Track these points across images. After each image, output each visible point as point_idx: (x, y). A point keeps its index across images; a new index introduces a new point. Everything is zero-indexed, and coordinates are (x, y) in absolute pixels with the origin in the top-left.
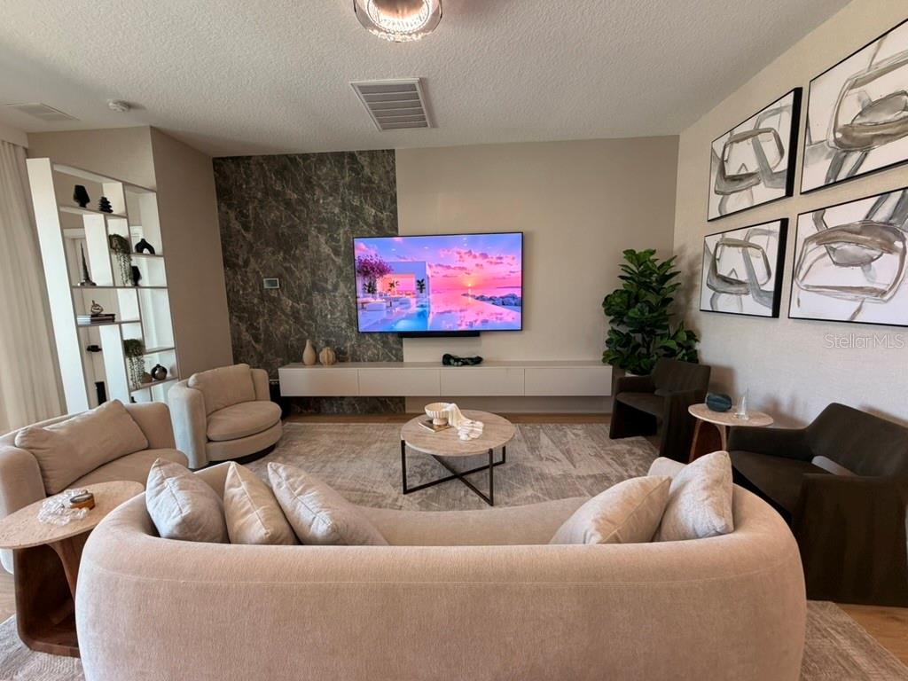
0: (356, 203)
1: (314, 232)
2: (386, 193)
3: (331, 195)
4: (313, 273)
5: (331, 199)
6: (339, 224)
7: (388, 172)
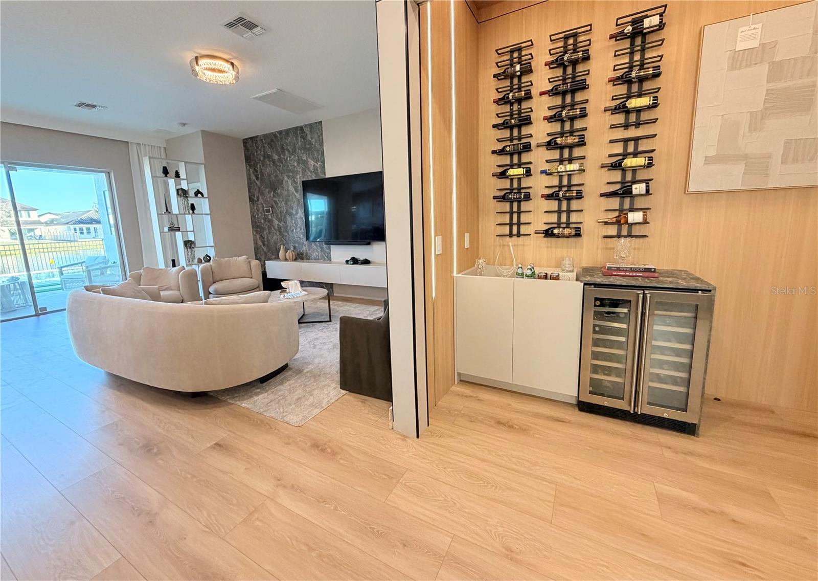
0: (304, 158)
1: (286, 179)
2: (318, 150)
3: (293, 155)
4: (286, 204)
5: (293, 157)
6: (297, 173)
7: (319, 136)
